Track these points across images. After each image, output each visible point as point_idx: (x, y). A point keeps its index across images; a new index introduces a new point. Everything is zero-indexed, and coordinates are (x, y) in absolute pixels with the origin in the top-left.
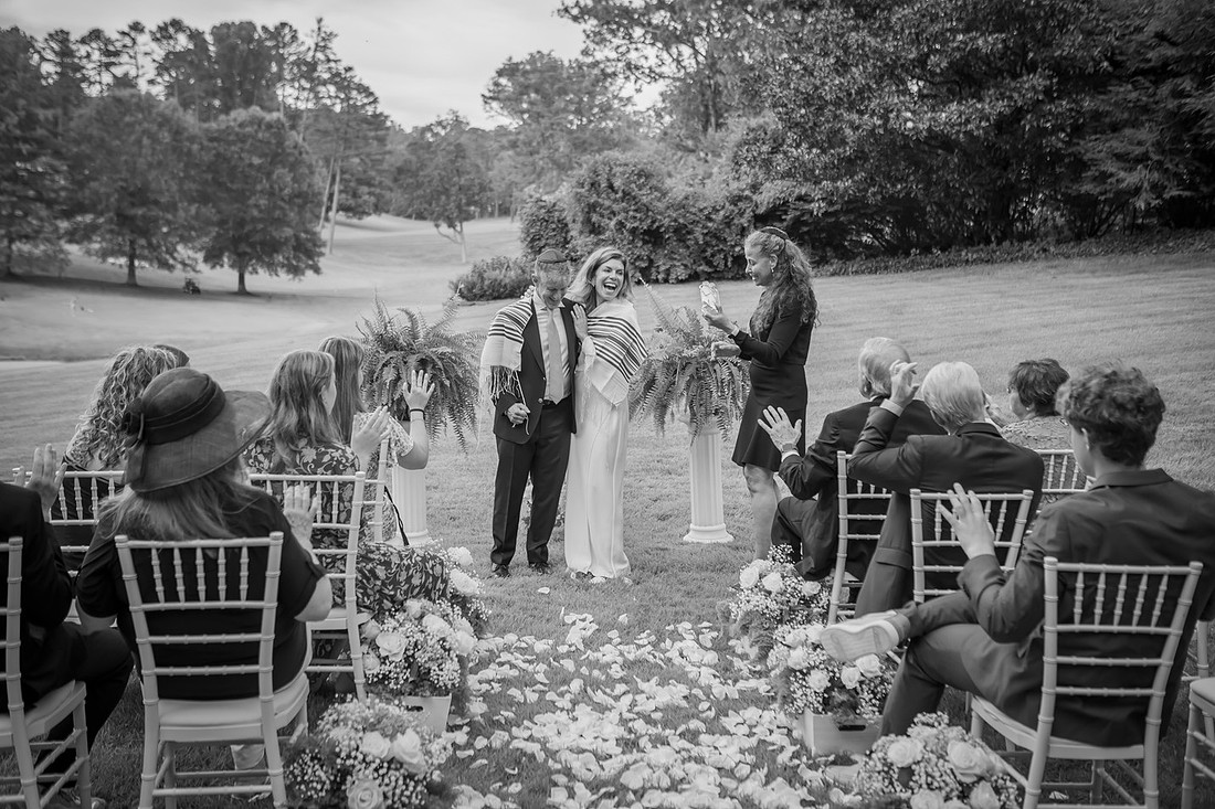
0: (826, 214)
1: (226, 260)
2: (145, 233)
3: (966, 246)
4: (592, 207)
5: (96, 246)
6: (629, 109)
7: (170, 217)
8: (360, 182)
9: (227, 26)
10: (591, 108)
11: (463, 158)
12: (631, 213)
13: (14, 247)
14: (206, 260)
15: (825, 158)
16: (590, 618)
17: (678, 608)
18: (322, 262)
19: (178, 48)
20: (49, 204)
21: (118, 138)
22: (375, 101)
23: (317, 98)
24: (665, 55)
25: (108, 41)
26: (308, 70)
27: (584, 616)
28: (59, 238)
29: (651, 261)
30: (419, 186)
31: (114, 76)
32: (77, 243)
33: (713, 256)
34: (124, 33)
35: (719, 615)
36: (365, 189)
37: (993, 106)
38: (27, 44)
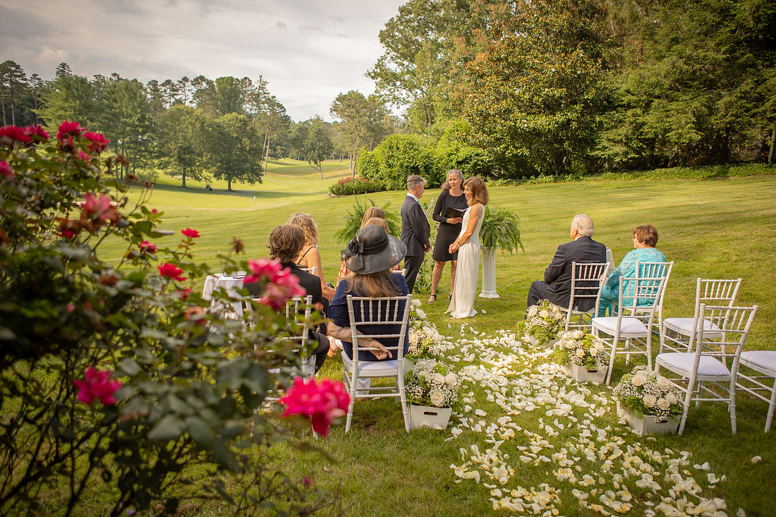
1: (223, 176)
2: (190, 165)
4: (390, 157)
5: (170, 170)
6: (390, 115)
7: (200, 159)
8: (277, 145)
9: (223, 79)
10: (375, 114)
11: (321, 135)
13: (136, 170)
14: (215, 176)
15: (488, 138)
18: (263, 178)
19: (202, 88)
20: (150, 153)
21: (179, 125)
22: (285, 110)
23: (260, 109)
24: (410, 93)
25: (173, 85)
26: (256, 98)
28: (155, 167)
30: (303, 146)
31: (176, 100)
32: (162, 169)
33: (440, 178)
34: (180, 82)
36: (278, 147)
37: (560, 117)
38: (141, 86)
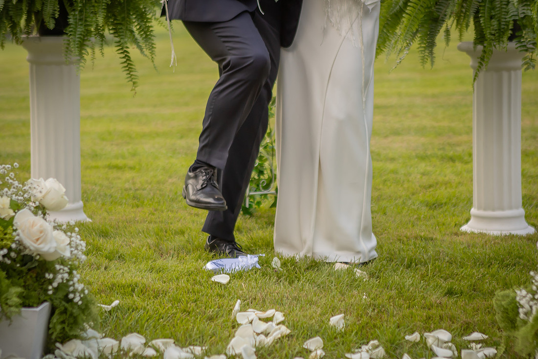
16: (279, 317)
17: (433, 311)
27: (270, 313)
35: (498, 317)
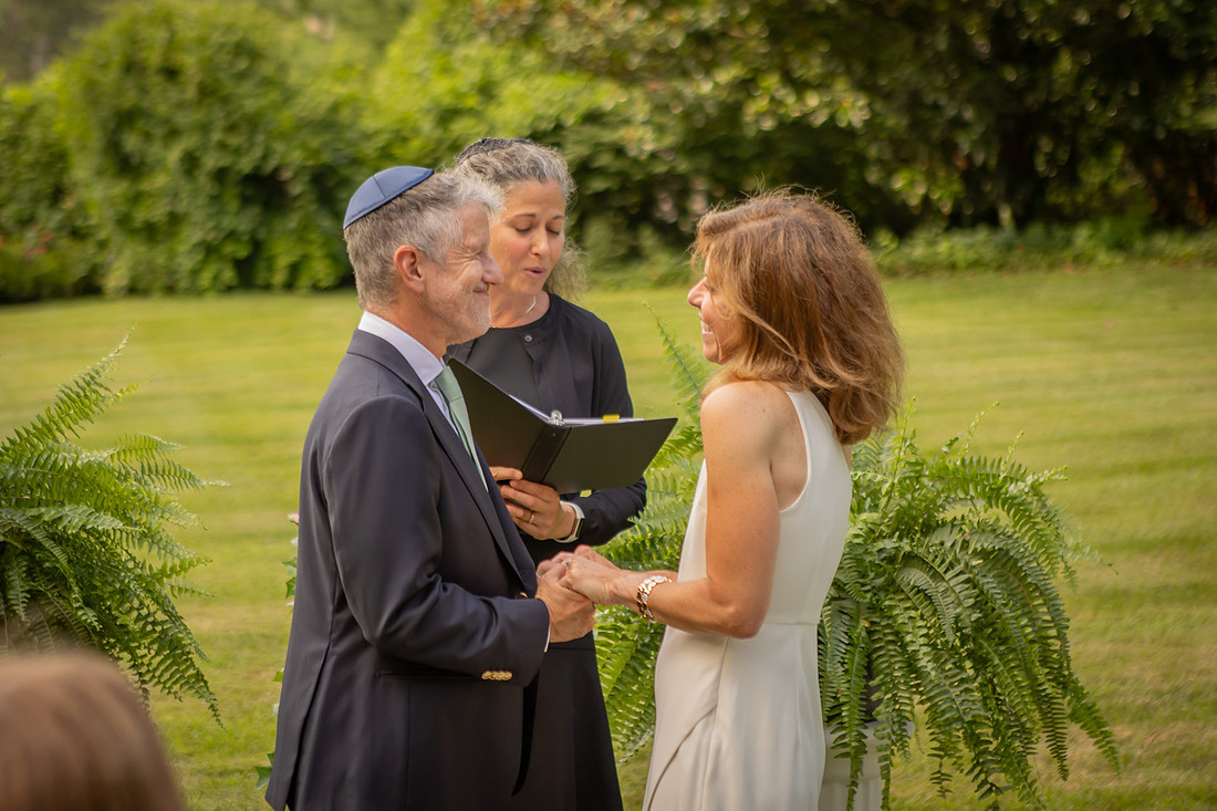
0: (654, 156)
3: (948, 229)
4: (126, 118)
12: (216, 136)
15: (655, 30)
29: (257, 246)
